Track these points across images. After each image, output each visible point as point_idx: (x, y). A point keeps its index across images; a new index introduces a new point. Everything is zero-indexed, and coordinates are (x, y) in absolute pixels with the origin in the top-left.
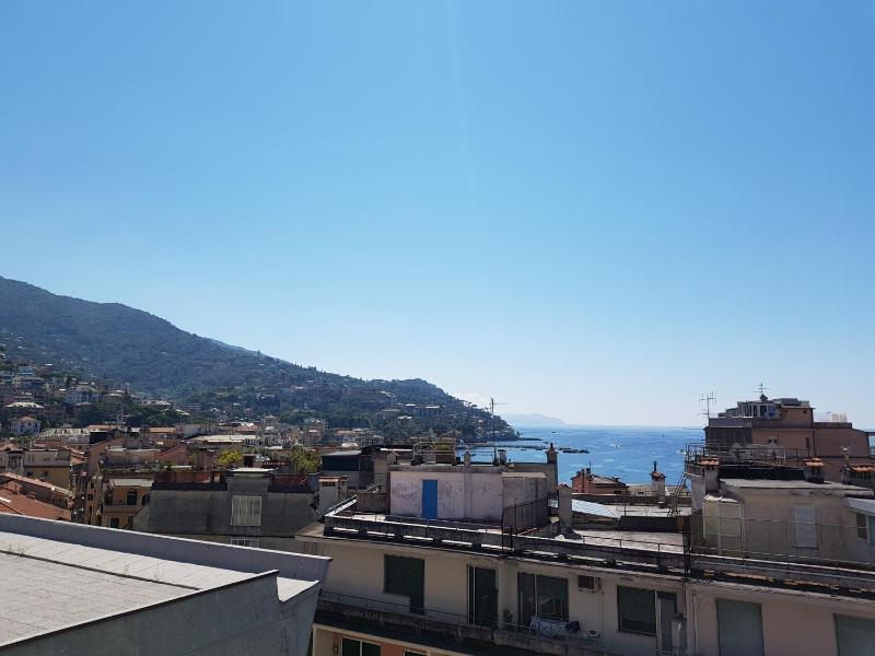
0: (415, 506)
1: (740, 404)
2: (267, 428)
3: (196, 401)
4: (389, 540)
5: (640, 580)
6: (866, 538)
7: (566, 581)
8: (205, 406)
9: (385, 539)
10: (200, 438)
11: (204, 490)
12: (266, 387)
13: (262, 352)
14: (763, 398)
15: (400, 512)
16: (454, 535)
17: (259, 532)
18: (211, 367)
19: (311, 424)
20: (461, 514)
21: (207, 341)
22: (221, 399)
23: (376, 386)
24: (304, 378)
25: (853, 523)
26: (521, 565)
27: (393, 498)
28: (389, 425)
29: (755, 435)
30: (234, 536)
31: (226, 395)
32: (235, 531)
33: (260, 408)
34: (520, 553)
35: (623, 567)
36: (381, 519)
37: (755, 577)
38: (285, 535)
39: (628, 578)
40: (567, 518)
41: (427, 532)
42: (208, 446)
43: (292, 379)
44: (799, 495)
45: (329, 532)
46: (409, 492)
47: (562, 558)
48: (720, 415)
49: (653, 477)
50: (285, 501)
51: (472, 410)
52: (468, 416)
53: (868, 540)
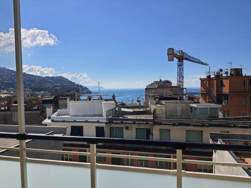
1: (155, 82)
2: (11, 92)
7: (123, 128)
11: (2, 112)
12: (9, 79)
14: (160, 80)
23: (47, 78)
25: (189, 109)
28: (52, 90)
33: (7, 86)
35: (137, 123)
37: (169, 123)
38: (35, 123)
40: (120, 113)
44: (178, 103)
45: (53, 121)
47: (122, 123)
48: (149, 85)
49: (138, 101)
50: (31, 114)
51: (78, 85)
52: (77, 87)
53: (193, 113)
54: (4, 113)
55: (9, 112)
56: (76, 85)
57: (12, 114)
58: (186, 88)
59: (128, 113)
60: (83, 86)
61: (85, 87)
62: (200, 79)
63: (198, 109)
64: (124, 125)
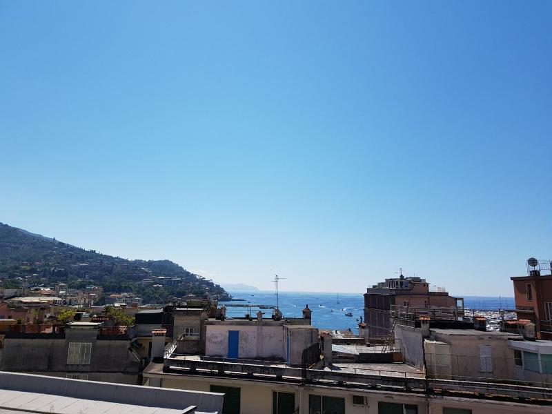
0: (222, 349)
1: (387, 280)
2: (61, 292)
3: (6, 272)
4: (216, 375)
5: (398, 398)
6: (521, 365)
7: (343, 399)
8: (12, 276)
9: (212, 374)
10: (16, 299)
11: (47, 338)
12: (58, 263)
13: (57, 239)
14: (402, 276)
15: (212, 354)
16: (263, 370)
17: (89, 369)
18: (17, 248)
19: (90, 289)
20: (254, 354)
21: (15, 230)
22: (24, 271)
23: (137, 264)
24: (87, 257)
25: (512, 356)
26: (316, 390)
27: (208, 344)
28: (147, 290)
29: (397, 299)
30: (69, 372)
31: (29, 268)
32: (70, 368)
33: (53, 278)
34: (310, 382)
35: (382, 389)
36: (196, 358)
37: (468, 392)
38: (115, 370)
39: (390, 396)
40: (329, 356)
41: (243, 368)
42: (22, 305)
43: (77, 258)
44: (482, 339)
45: (166, 370)
46: (219, 339)
47: (340, 384)
48: (374, 287)
49: (360, 326)
50: (109, 347)
51: (202, 281)
52: (200, 285)
53: (523, 367)
54: (50, 342)
55: (61, 340)
56: (197, 280)
57: (67, 346)
58: (462, 299)
59: (346, 358)
60: (213, 284)
61: (218, 286)
62: (512, 279)
63: (540, 358)
64: (348, 393)
